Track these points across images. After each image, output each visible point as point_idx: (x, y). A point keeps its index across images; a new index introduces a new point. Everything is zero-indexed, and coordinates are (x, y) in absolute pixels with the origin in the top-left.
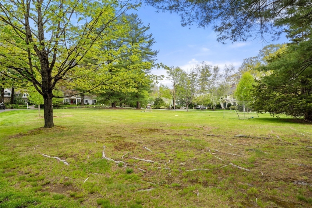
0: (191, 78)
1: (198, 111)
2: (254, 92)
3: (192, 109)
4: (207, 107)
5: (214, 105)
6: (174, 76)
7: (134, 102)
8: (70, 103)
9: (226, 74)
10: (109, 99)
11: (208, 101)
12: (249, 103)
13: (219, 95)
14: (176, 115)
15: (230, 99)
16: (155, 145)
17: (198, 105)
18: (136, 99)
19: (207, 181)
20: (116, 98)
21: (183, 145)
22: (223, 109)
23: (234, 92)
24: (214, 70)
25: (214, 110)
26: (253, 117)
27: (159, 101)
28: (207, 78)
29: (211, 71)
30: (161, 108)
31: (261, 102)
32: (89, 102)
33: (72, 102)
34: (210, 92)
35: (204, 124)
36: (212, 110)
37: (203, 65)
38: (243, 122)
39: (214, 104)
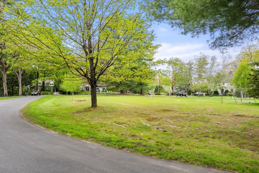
0: (188, 67)
1: (197, 97)
2: (251, 80)
3: (190, 95)
4: (204, 94)
5: (212, 92)
6: (173, 66)
7: (138, 89)
8: (85, 91)
9: (224, 63)
10: (119, 87)
11: (205, 88)
12: (246, 89)
13: (216, 82)
14: (178, 101)
15: (227, 86)
16: (173, 119)
17: (196, 91)
18: (141, 87)
19: (214, 137)
20: (125, 86)
21: (194, 119)
22: (221, 95)
23: (232, 80)
24: (212, 59)
25: (211, 96)
26: (250, 103)
27: (159, 88)
28: (204, 66)
29: (209, 60)
30: (162, 95)
31: (257, 89)
32: (99, 89)
33: (86, 90)
34: (208, 80)
35: (205, 107)
36: (210, 96)
37: (201, 55)
38: (240, 106)
39: (212, 90)
